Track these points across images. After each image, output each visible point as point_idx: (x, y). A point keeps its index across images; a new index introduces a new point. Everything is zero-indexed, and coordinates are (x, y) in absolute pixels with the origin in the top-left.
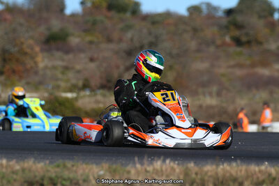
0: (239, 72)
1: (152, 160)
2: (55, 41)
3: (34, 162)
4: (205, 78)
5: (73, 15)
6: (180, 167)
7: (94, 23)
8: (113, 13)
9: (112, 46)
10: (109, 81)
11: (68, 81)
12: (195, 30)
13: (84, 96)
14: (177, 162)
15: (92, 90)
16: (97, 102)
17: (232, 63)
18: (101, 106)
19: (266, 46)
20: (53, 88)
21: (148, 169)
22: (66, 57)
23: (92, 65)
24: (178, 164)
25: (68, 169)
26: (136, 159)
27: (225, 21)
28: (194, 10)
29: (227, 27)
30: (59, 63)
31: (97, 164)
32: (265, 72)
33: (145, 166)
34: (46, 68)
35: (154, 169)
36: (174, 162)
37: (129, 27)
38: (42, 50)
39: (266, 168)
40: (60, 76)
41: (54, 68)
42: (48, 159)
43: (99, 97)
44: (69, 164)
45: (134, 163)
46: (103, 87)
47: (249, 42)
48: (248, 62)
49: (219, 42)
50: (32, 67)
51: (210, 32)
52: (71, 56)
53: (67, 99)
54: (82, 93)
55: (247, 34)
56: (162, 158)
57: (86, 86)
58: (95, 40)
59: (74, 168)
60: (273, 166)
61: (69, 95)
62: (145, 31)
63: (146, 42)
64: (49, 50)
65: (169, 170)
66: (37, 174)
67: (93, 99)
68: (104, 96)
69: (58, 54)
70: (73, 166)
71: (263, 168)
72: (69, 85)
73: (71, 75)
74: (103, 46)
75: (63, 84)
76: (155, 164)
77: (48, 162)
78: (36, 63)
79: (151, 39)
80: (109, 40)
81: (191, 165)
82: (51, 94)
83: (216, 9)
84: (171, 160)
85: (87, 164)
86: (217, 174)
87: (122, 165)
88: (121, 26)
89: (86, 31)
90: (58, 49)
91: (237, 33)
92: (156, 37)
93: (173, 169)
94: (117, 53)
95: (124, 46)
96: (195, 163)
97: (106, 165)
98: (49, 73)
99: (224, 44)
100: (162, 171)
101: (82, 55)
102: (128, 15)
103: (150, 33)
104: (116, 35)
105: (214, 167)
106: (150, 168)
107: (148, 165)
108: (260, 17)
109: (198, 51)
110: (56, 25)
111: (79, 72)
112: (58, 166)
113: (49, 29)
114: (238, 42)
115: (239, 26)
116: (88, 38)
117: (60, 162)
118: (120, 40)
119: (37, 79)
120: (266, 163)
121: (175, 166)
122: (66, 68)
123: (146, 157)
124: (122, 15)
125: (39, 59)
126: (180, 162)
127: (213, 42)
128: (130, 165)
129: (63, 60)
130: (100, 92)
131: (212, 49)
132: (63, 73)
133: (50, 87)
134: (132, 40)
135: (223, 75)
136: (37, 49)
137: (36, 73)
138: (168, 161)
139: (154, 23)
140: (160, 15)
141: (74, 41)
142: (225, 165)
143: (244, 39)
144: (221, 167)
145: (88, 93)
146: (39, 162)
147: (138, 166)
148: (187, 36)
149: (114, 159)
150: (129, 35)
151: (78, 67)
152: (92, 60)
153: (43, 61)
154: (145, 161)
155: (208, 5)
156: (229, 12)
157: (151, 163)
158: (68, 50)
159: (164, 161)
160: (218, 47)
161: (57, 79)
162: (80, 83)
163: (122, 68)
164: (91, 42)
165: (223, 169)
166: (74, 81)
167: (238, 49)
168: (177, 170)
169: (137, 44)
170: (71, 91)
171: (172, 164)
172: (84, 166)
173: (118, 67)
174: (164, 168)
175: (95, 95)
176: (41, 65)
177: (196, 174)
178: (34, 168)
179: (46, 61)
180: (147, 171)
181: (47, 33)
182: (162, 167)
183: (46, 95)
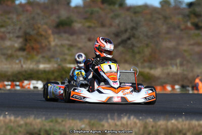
2: (63, 26)
3: (34, 118)
6: (141, 121)
7: (92, 13)
9: (105, 29)
12: (165, 18)
17: (192, 42)
21: (117, 123)
22: (71, 38)
25: (59, 123)
27: (187, 11)
28: (165, 3)
29: (188, 16)
30: (67, 42)
33: (116, 121)
34: (56, 45)
35: (122, 124)
37: (117, 16)
38: (53, 33)
40: (66, 52)
41: (62, 45)
44: (60, 120)
45: (107, 119)
49: (183, 27)
50: (46, 46)
51: (176, 19)
52: (75, 37)
56: (128, 115)
58: (93, 25)
59: (64, 123)
62: (129, 18)
63: (129, 27)
64: (59, 33)
65: (132, 124)
66: (36, 127)
69: (65, 36)
70: (62, 121)
76: (122, 120)
77: (44, 118)
78: (49, 42)
79: (133, 24)
80: (103, 25)
81: (150, 121)
82: (59, 65)
84: (135, 116)
88: (112, 15)
89: (86, 19)
90: (65, 32)
91: (196, 20)
92: (137, 24)
93: (135, 123)
97: (86, 121)
98: (58, 49)
99: (186, 28)
100: (127, 125)
101: (83, 37)
102: (116, 7)
103: (132, 21)
104: (107, 22)
106: (119, 123)
107: (118, 121)
109: (168, 33)
112: (52, 121)
113: (59, 17)
114: (196, 26)
115: (197, 15)
116: (88, 24)
117: (54, 117)
118: (111, 25)
121: (137, 121)
122: (71, 46)
125: (52, 38)
127: (179, 27)
128: (105, 120)
129: (69, 40)
131: (178, 32)
134: (119, 25)
136: (50, 32)
137: (49, 49)
138: (132, 118)
139: (135, 13)
140: (140, 7)
141: (77, 26)
143: (201, 24)
146: (38, 118)
147: (110, 121)
148: (159, 22)
150: (117, 21)
151: (80, 45)
152: (90, 40)
153: (54, 41)
154: (115, 117)
157: (120, 119)
158: (73, 33)
159: (129, 118)
160: (182, 30)
161: (64, 54)
164: (89, 27)
167: (197, 32)
168: (139, 125)
169: (123, 29)
171: (135, 120)
172: (71, 121)
174: (129, 123)
176: (53, 44)
177: (153, 127)
179: (56, 41)
180: (116, 125)
181: (57, 20)
182: (127, 122)
183: (56, 66)
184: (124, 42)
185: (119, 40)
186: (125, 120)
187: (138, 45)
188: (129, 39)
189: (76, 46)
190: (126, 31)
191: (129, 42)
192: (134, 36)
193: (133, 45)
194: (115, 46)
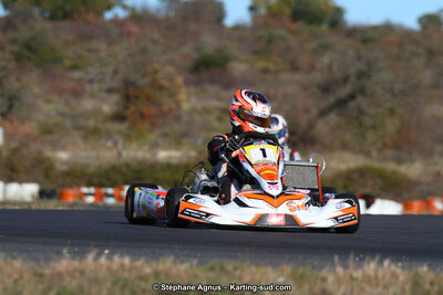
1: (361, 259)
2: (208, 69)
3: (174, 262)
5: (238, 28)
6: (406, 272)
7: (270, 41)
8: (300, 25)
9: (297, 77)
12: (431, 53)
14: (400, 264)
21: (355, 275)
22: (225, 94)
24: (403, 267)
25: (228, 273)
26: (336, 258)
28: (429, 21)
30: (216, 104)
31: (274, 266)
33: (351, 270)
34: (193, 110)
35: (364, 276)
36: (396, 265)
37: (325, 48)
38: (187, 83)
40: (215, 124)
41: (206, 111)
42: (195, 257)
44: (229, 265)
45: (334, 266)
50: (171, 110)
56: (377, 258)
58: (272, 67)
59: (238, 272)
62: (351, 53)
63: (352, 71)
64: (198, 83)
65: (388, 277)
69: (213, 89)
70: (236, 269)
74: (286, 76)
76: (366, 267)
77: (195, 262)
78: (178, 103)
79: (361, 66)
80: (294, 68)
81: (424, 269)
82: (201, 153)
84: (392, 261)
85: (257, 265)
87: (313, 267)
88: (313, 45)
89: (256, 53)
90: (213, 82)
92: (369, 64)
93: (394, 276)
94: (305, 88)
95: (317, 77)
96: (429, 265)
97: (288, 269)
98: (198, 119)
100: (376, 277)
102: (325, 27)
103: (359, 58)
104: (304, 60)
106: (358, 274)
107: (356, 269)
109: (436, 86)
110: (210, 42)
112: (212, 269)
113: (198, 49)
116: (261, 64)
117: (215, 262)
118: (312, 68)
119: (178, 128)
121: (398, 271)
122: (225, 111)
123: (352, 256)
124: (314, 28)
125: (183, 96)
126: (406, 264)
128: (327, 269)
129: (220, 99)
132: (220, 120)
133: (200, 142)
134: (330, 67)
136: (179, 80)
137: (178, 118)
138: (386, 263)
139: (365, 41)
140: (375, 28)
141: (238, 68)
146: (182, 262)
147: (339, 270)
148: (418, 62)
149: (301, 257)
150: (326, 59)
153: (188, 100)
154: (351, 262)
157: (359, 266)
158: (229, 84)
159: (381, 262)
161: (211, 129)
163: (314, 111)
164: (265, 71)
168: (402, 278)
169: (338, 75)
171: (393, 267)
172: (254, 269)
173: (307, 111)
174: (380, 274)
176: (186, 106)
177: (432, 283)
178: (174, 270)
179: (194, 100)
180: (352, 279)
181: (195, 55)
182: (376, 272)
183: (193, 154)
184: (341, 104)
185: (331, 99)
186: (371, 267)
187: (372, 111)
188: (352, 97)
190: (346, 80)
191: (352, 104)
192: (362, 91)
193: (361, 112)
194: (323, 113)
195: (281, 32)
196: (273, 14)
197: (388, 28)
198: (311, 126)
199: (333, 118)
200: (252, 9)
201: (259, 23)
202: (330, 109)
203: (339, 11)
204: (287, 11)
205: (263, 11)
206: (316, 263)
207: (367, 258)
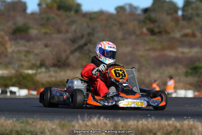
0: (153, 54)
1: (90, 117)
2: (19, 33)
3: (5, 120)
4: (129, 58)
5: (33, 14)
6: (111, 122)
7: (48, 19)
8: (61, 12)
9: (61, 36)
10: (59, 61)
11: (29, 61)
12: (121, 24)
13: (41, 73)
14: (108, 119)
15: (47, 68)
16: (50, 76)
17: (148, 47)
18: (53, 79)
19: (172, 35)
20: (19, 67)
21: (88, 124)
22: (28, 44)
23: (47, 50)
24: (110, 120)
25: (30, 124)
26: (79, 116)
27: (142, 17)
28: (120, 9)
29: (144, 22)
30: (23, 49)
31: (51, 121)
32: (172, 54)
33: (86, 122)
34: (13, 52)
35: (92, 124)
36: (107, 119)
37: (73, 22)
38: (10, 40)
39: (173, 122)
40: (23, 58)
41: (19, 52)
42: (15, 117)
43: (52, 73)
44: (30, 121)
45: (78, 120)
46: (54, 65)
47: (160, 32)
48: (159, 47)
49: (138, 32)
50: (3, 52)
51: (132, 25)
52: (31, 43)
53: (28, 75)
54: (39, 70)
55: (159, 27)
56: (98, 116)
57: (42, 65)
58: (49, 31)
59: (34, 124)
60: (178, 121)
61: (30, 72)
62: (85, 24)
63: (85, 33)
64: (15, 39)
65: (103, 125)
66: (7, 128)
67: (47, 75)
68: (56, 72)
69: (22, 42)
70: (33, 122)
71: (171, 122)
72: (30, 64)
73: (31, 57)
74: (55, 36)
75: (25, 64)
76: (92, 120)
77: (15, 119)
78: (6, 49)
79: (89, 30)
80: (59, 32)
81: (119, 121)
82: (17, 71)
83: (136, 8)
84: (104, 118)
85: (43, 120)
86: (137, 127)
87: (69, 121)
88: (67, 21)
89: (42, 25)
90: (22, 39)
91: (151, 26)
92: (93, 29)
93: (105, 124)
94: (64, 41)
95: (70, 35)
96: (121, 119)
97: (57, 121)
98: (15, 56)
99: (142, 33)
100: (98, 125)
101: (39, 43)
102: (72, 13)
103: (88, 27)
104: (64, 28)
105: (136, 122)
106: (89, 123)
107: (88, 121)
108: (168, 14)
109: (123, 39)
110: (20, 21)
111: (37, 55)
112: (23, 122)
113: (15, 24)
114: (152, 32)
115: (153, 21)
116: (44, 30)
117: (24, 119)
118: (67, 31)
119: (6, 60)
120: (173, 119)
121: (107, 122)
122: (28, 52)
123: (86, 115)
124: (68, 13)
125: (8, 45)
126: (111, 119)
127: (134, 32)
128: (75, 121)
129: (25, 46)
130: (52, 69)
131: (133, 37)
132: (25, 56)
133: (16, 66)
134: (75, 31)
135: (141, 56)
136: (7, 38)
137: (6, 56)
138: (102, 118)
139: (91, 19)
140: (95, 13)
141: (33, 32)
142: (143, 120)
143: (156, 30)
144: (141, 122)
145: (43, 70)
146: (9, 120)
147: (81, 122)
148: (115, 28)
149: (63, 117)
150: (73, 27)
151: (36, 51)
152: (46, 46)
153: (11, 47)
154: (86, 118)
155: (131, 5)
156: (146, 11)
157: (90, 120)
158: (29, 39)
159: (99, 118)
160: (137, 36)
161: (21, 60)
162: (38, 63)
163: (68, 52)
164: (46, 33)
165: (142, 124)
166: (33, 62)
167: (153, 37)
168: (109, 125)
169: (79, 34)
170: (31, 68)
171: (105, 120)
172: (42, 122)
173: (65, 51)
174: (99, 123)
175: (49, 71)
176: (10, 50)
177: (123, 127)
178: (5, 124)
179: (13, 47)
180: (87, 126)
181: (14, 27)
182: (97, 122)
183: (13, 72)
184: (80, 48)
185: (76, 46)
186: (95, 120)
188: (86, 44)
189: (33, 52)
190: (82, 37)
191: (86, 48)
192: (90, 42)
193: (90, 51)
194: (72, 52)
195: (52, 15)
196: (49, 7)
197: (101, 13)
198: (67, 58)
199: (77, 54)
200: (39, 5)
201: (42, 11)
202: (76, 50)
203: (79, 5)
204: (55, 6)
205: (44, 6)
206: (70, 119)
207: (93, 116)
